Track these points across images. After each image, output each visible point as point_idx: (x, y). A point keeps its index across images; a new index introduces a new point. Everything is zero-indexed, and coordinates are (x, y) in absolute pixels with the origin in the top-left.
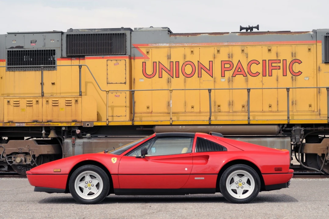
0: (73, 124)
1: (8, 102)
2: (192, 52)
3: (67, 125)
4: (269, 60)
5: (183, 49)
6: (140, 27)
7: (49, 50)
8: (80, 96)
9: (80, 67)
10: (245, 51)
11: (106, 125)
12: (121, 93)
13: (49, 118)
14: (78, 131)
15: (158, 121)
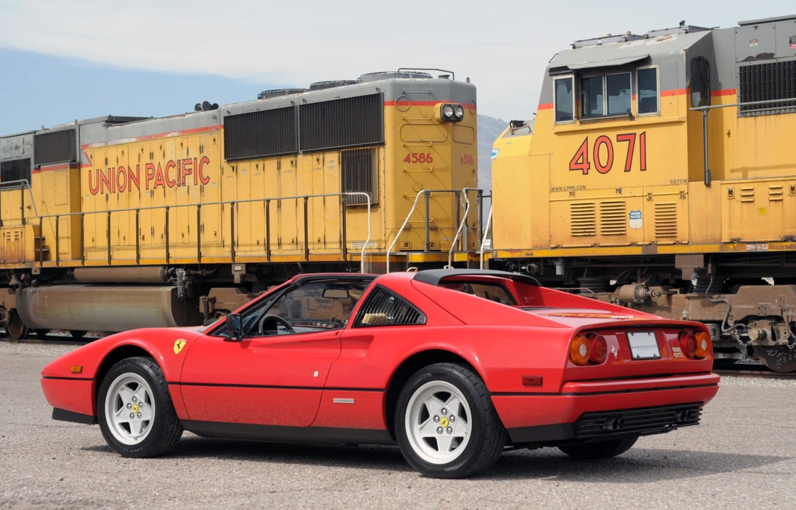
1: (730, 192)
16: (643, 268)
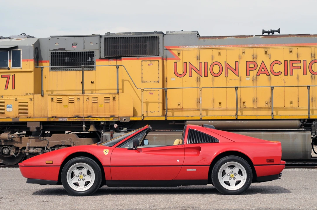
0: (111, 119)
1: (52, 99)
2: (219, 53)
3: (106, 120)
4: (290, 61)
5: (211, 50)
6: (171, 31)
7: (89, 52)
8: (117, 93)
9: (118, 67)
10: (268, 52)
11: (141, 120)
12: (155, 91)
13: (89, 114)
14: (116, 126)
15: (188, 116)
16: (8, 127)
